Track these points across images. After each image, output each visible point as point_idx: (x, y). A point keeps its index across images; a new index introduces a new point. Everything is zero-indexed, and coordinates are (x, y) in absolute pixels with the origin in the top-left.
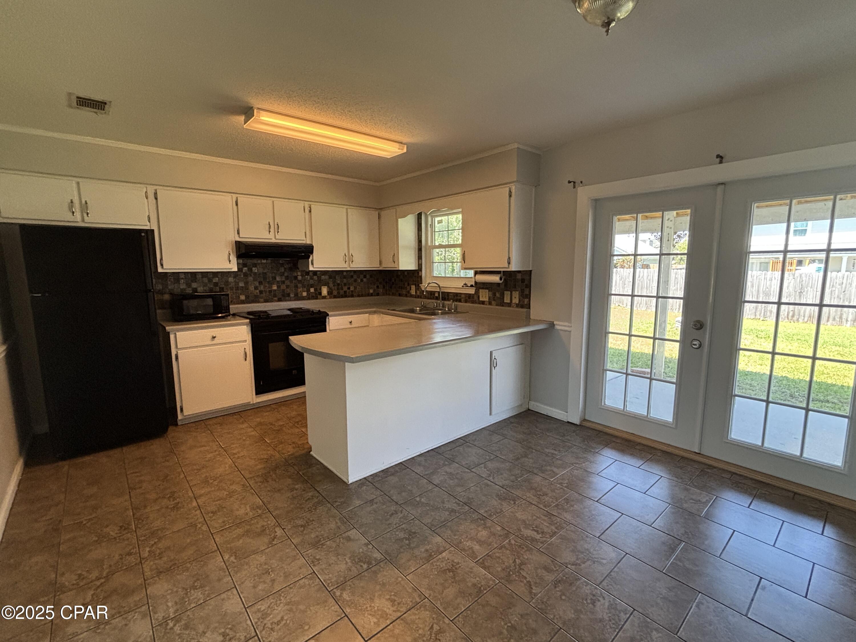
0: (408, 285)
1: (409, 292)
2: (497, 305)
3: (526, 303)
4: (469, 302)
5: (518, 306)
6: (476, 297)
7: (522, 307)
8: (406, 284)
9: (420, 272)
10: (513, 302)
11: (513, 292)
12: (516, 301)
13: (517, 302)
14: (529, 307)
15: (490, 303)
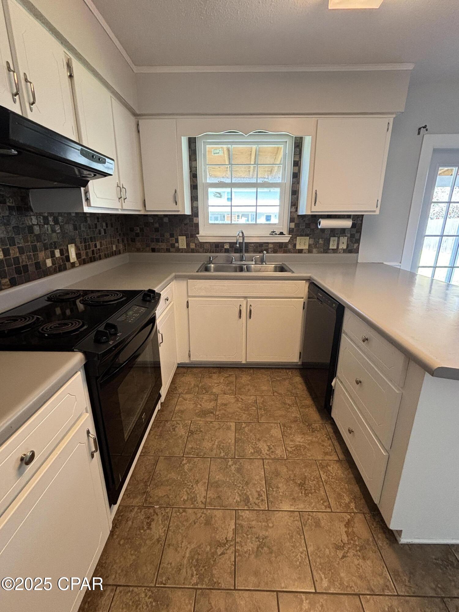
0: (172, 235)
1: (173, 246)
2: (319, 252)
3: (355, 247)
4: (280, 252)
5: (345, 251)
6: (290, 246)
7: (350, 251)
8: (167, 235)
9: (195, 218)
10: (340, 247)
11: (341, 238)
12: (343, 246)
13: (345, 247)
14: (357, 251)
15: (310, 251)
